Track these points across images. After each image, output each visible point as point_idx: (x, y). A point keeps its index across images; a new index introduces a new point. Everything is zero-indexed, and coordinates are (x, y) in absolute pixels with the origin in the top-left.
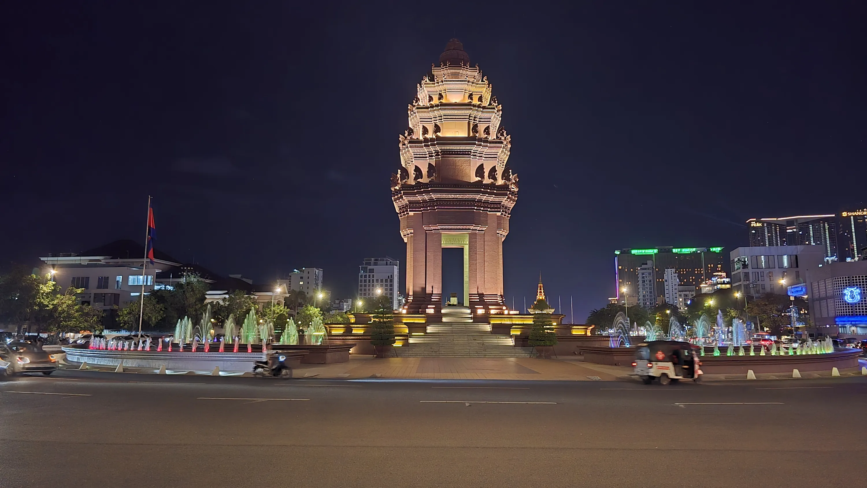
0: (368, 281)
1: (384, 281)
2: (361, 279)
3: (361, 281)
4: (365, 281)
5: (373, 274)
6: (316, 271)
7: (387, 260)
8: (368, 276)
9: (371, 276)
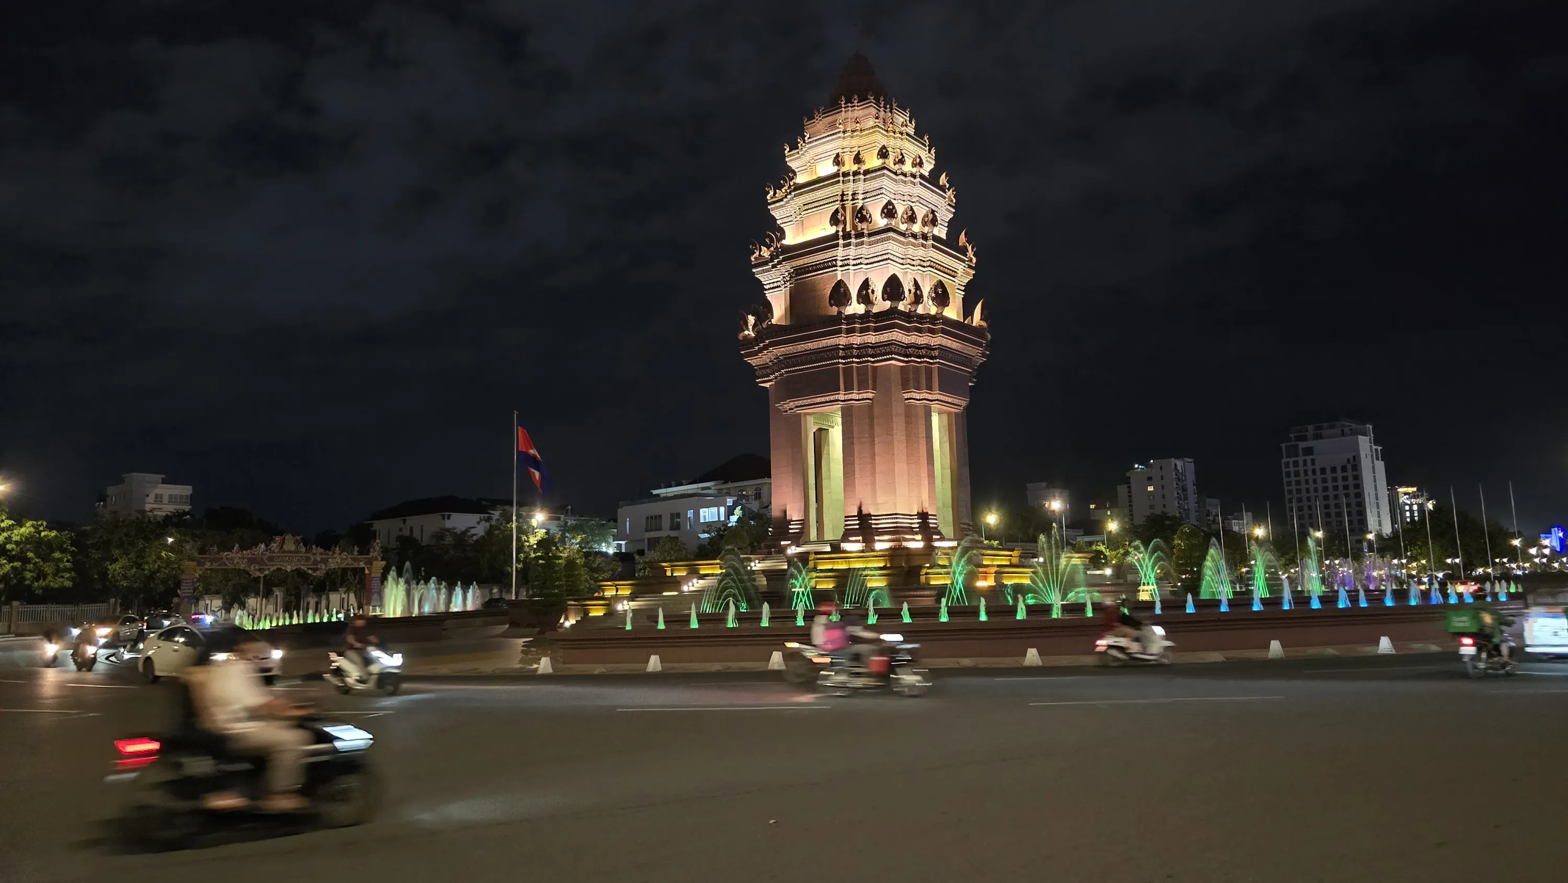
0: (1302, 473)
1: (1339, 469)
2: (1288, 470)
3: (1288, 475)
4: (1297, 474)
5: (1312, 457)
6: (1176, 465)
7: (1344, 426)
8: (1301, 463)
9: (1309, 463)
